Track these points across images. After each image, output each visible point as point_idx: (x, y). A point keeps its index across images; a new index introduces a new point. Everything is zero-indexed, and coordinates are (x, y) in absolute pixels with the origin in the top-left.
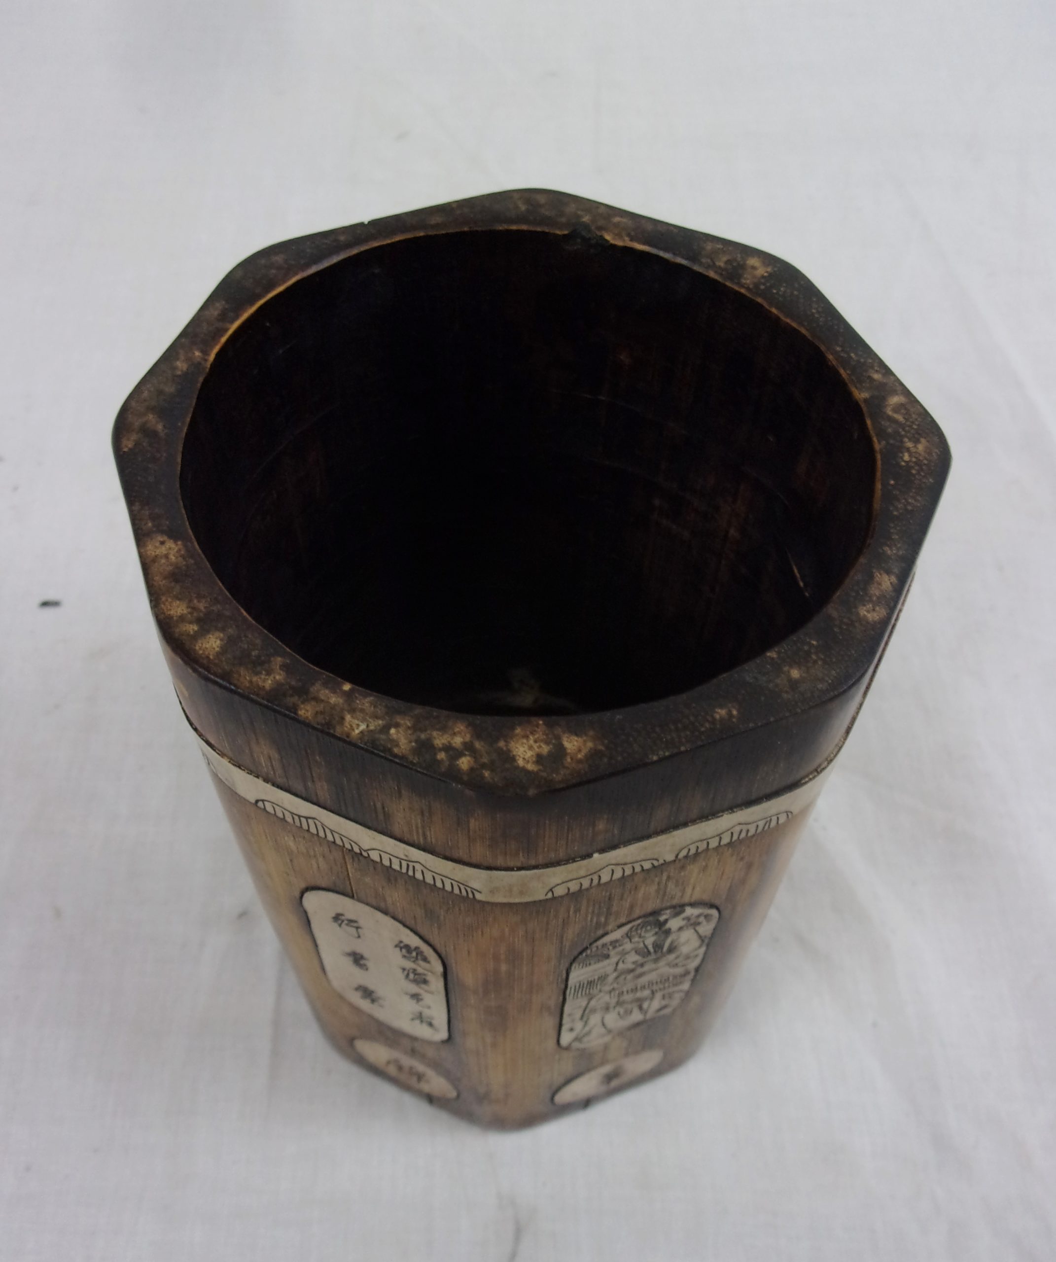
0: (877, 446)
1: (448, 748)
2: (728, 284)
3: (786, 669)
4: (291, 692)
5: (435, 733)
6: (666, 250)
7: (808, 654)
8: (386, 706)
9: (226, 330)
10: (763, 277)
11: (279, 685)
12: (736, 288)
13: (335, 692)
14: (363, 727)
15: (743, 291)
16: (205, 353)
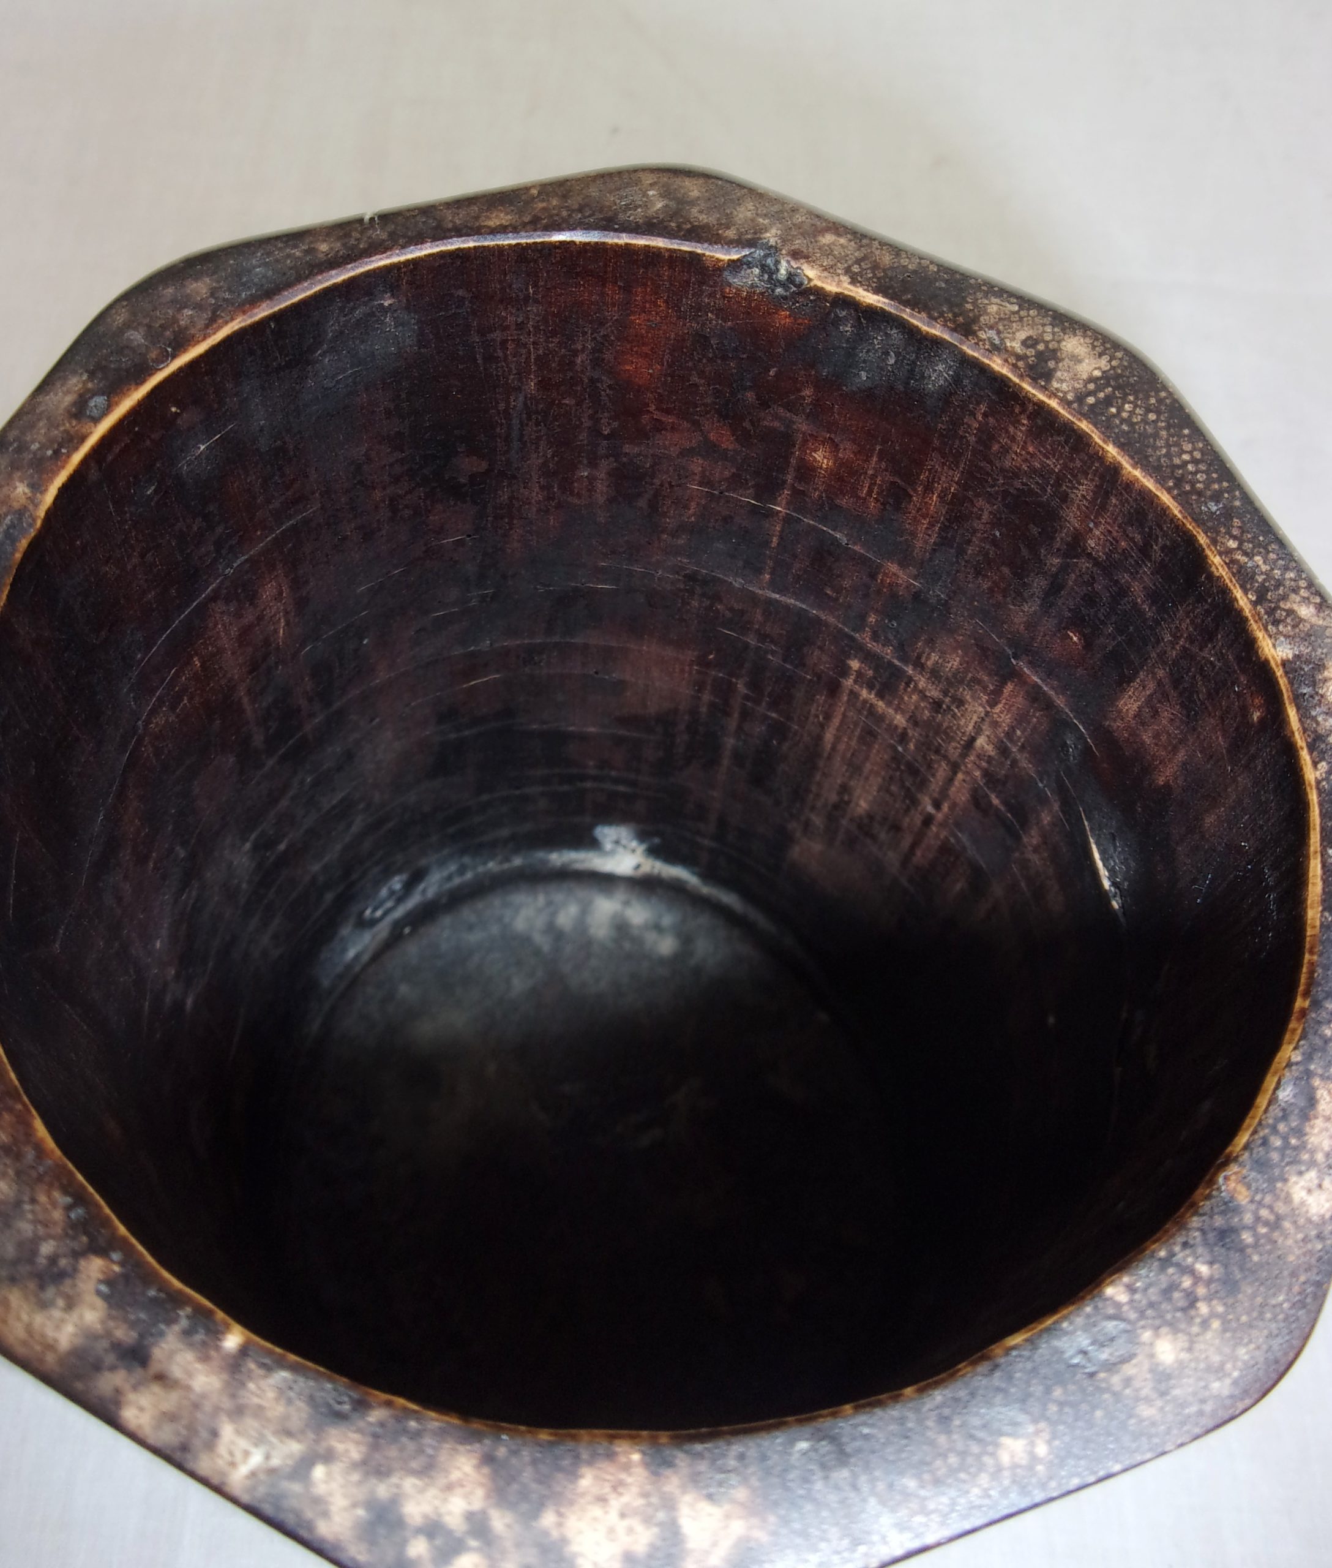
0: (1311, 774)
1: (432, 1529)
2: (1026, 386)
3: (1147, 1335)
4: (110, 1359)
5: (410, 1483)
6: (914, 304)
7: (1192, 1301)
8: (311, 1400)
9: (83, 439)
10: (1092, 379)
11: (91, 1336)
12: (1041, 397)
13: (205, 1359)
14: (256, 1459)
15: (1054, 403)
16: (38, 487)
